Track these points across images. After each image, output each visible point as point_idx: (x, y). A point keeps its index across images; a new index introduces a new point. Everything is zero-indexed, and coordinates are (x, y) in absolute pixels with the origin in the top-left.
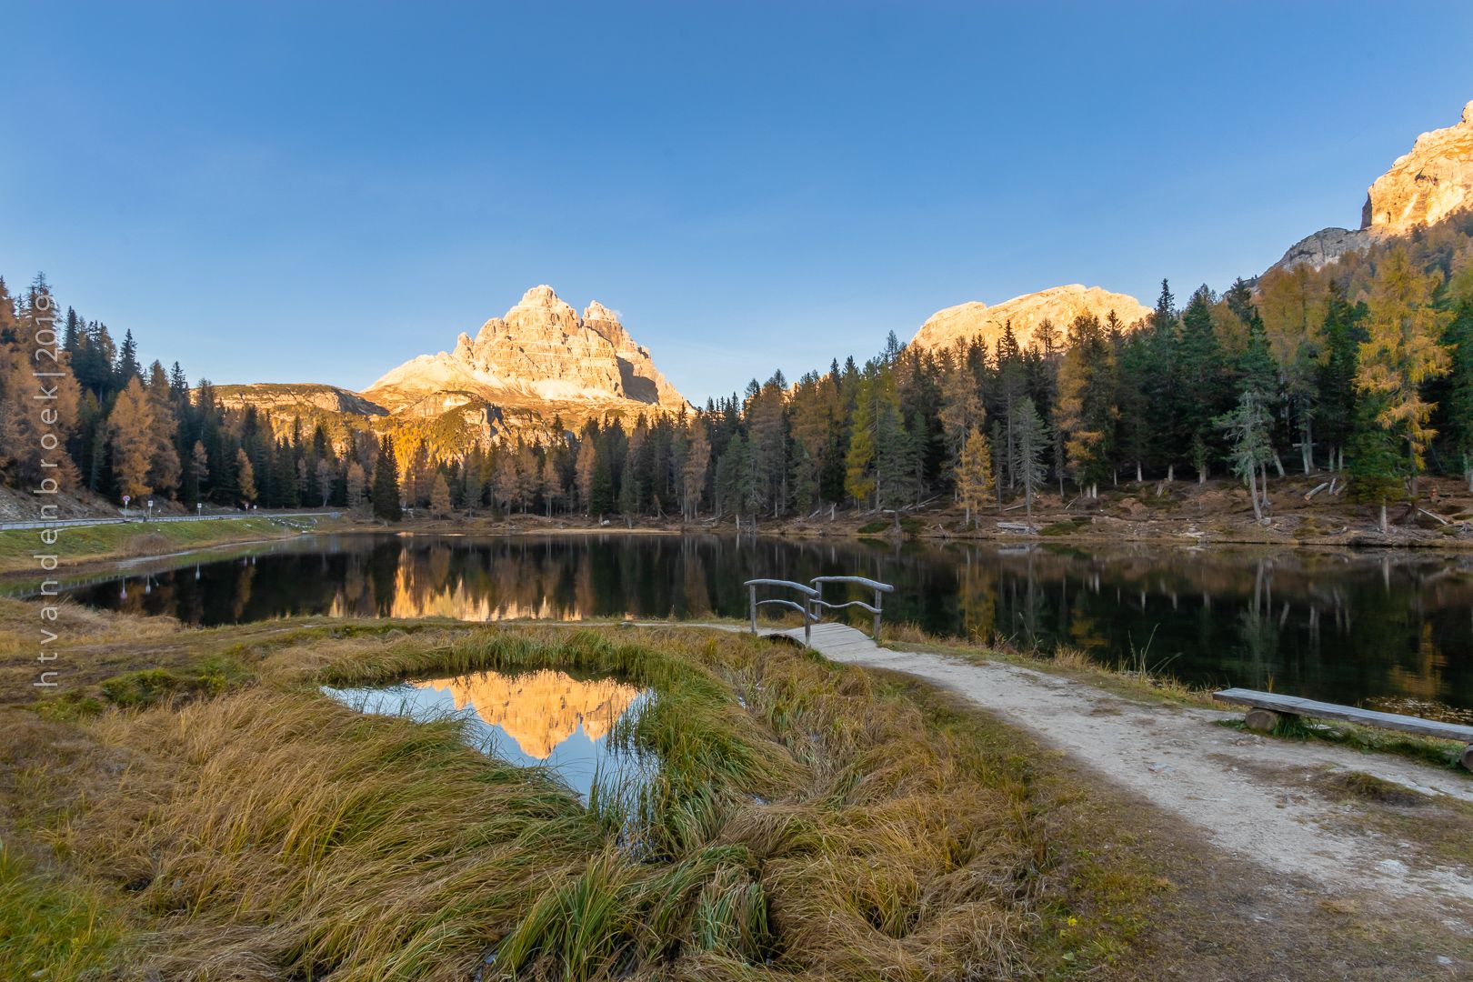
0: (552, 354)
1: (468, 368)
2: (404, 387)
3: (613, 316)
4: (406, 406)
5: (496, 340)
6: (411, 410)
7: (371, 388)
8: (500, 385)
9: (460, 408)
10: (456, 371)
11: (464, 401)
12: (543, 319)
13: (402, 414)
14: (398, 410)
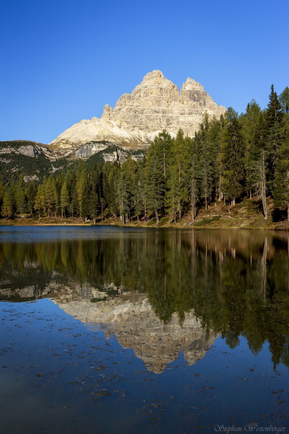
0: (161, 115)
1: (108, 126)
2: (72, 140)
3: (199, 88)
4: (71, 151)
5: (126, 108)
6: (74, 154)
7: (54, 141)
8: (128, 136)
9: (101, 152)
10: (102, 129)
11: (103, 147)
12: (155, 93)
13: (68, 157)
14: (66, 155)
